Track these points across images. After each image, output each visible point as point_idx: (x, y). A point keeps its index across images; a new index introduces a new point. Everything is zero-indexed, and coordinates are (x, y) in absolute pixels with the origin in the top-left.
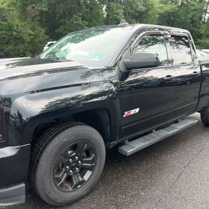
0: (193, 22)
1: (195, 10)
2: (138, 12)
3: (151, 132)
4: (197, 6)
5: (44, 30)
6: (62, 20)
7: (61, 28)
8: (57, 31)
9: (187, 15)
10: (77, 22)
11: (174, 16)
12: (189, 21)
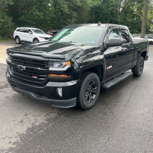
0: (112, 13)
1: (113, 5)
2: (76, 6)
3: (113, 79)
4: (115, 3)
5: (11, 19)
6: (23, 11)
7: (23, 17)
8: (20, 19)
9: (108, 9)
10: (35, 13)
11: (100, 9)
12: (109, 13)
